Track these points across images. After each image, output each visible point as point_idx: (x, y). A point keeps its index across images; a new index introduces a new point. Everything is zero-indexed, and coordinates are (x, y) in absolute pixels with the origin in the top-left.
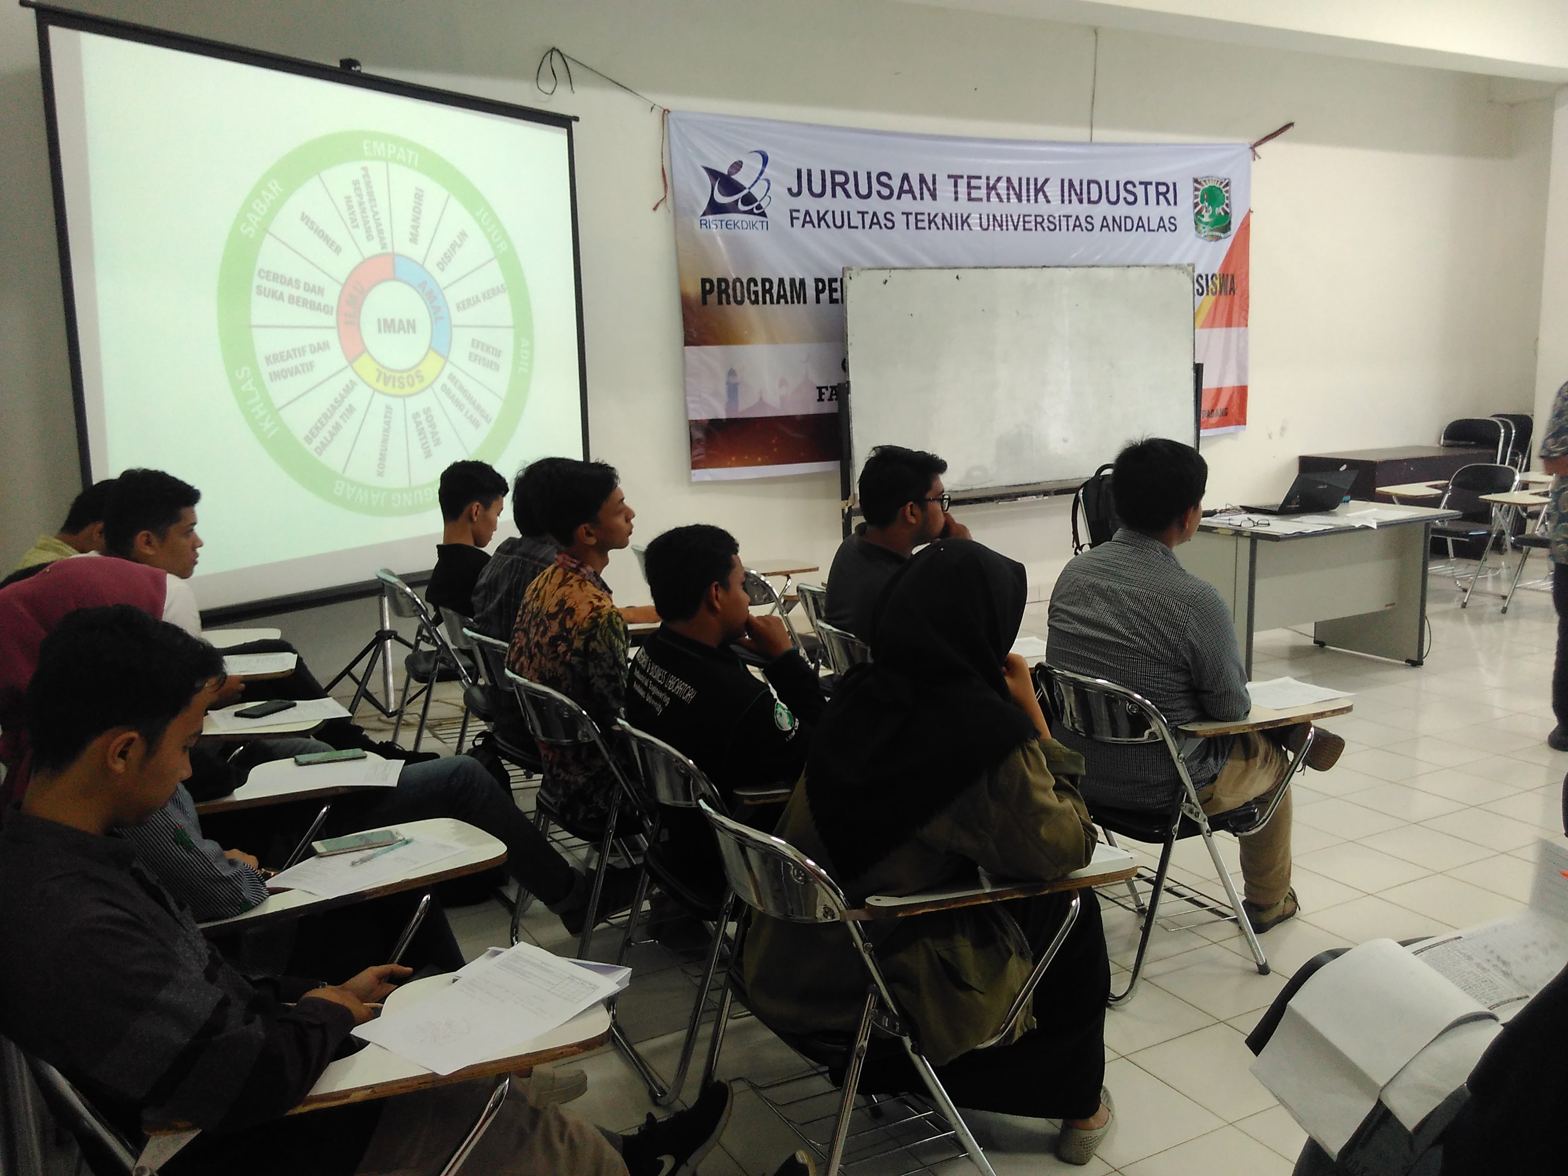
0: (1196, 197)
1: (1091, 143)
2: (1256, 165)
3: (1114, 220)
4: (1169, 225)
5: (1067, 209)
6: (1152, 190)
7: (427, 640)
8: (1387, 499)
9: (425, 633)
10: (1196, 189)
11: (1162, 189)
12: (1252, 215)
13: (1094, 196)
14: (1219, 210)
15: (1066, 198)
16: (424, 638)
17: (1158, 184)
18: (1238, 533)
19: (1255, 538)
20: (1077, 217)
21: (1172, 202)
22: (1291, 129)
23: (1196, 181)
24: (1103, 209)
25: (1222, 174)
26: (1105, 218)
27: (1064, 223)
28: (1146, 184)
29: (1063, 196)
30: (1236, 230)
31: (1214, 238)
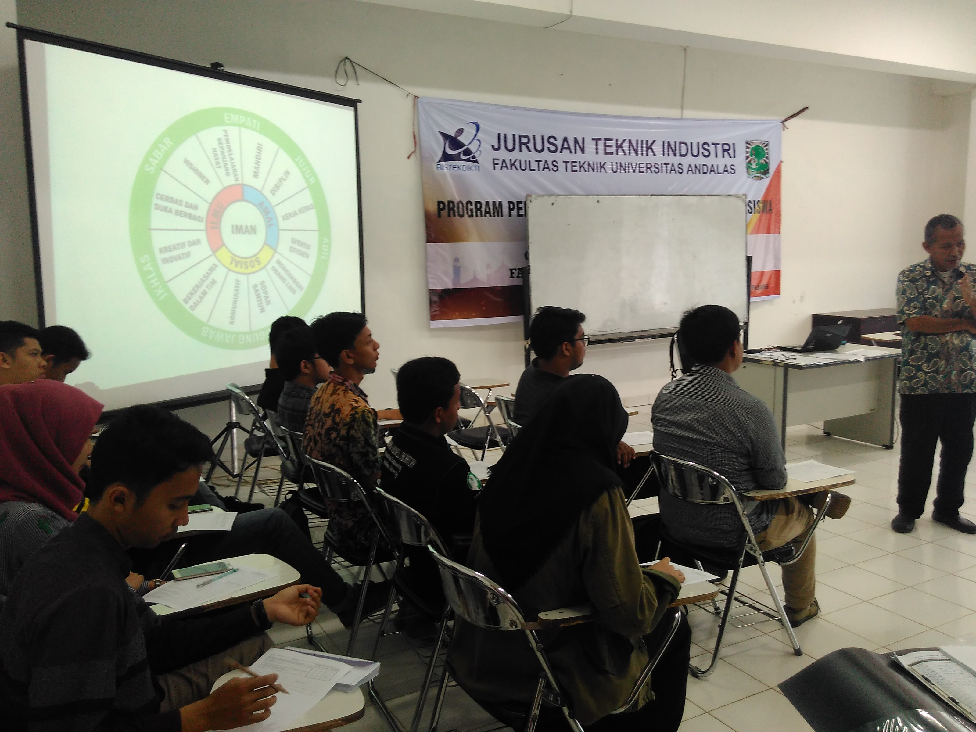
0: (747, 152)
1: (681, 119)
2: (785, 133)
3: (696, 167)
4: (731, 170)
5: (667, 160)
6: (719, 148)
7: (259, 429)
8: (868, 342)
9: (257, 424)
10: (748, 148)
11: (726, 147)
12: (783, 165)
13: (683, 152)
14: (762, 161)
15: (666, 153)
16: (257, 428)
17: (724, 144)
18: (776, 364)
19: (787, 367)
20: (673, 165)
21: (732, 155)
22: (806, 111)
23: (747, 143)
24: (688, 159)
25: (764, 138)
26: (690, 166)
27: (664, 168)
28: (716, 144)
29: (664, 151)
30: (772, 173)
31: (759, 178)
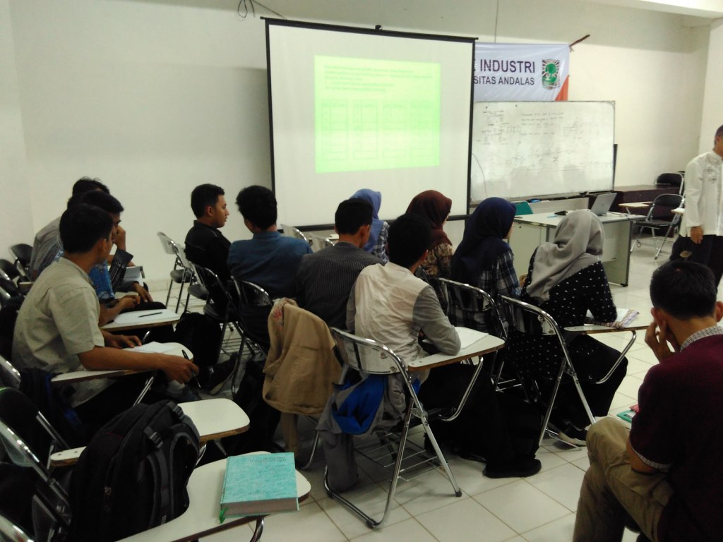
0: (543, 69)
1: (495, 43)
2: (572, 54)
3: (505, 79)
4: (530, 82)
5: (483, 74)
6: (523, 65)
10: (544, 65)
11: (528, 65)
12: (570, 78)
13: (496, 68)
14: (553, 75)
15: (483, 68)
17: (526, 63)
20: (488, 78)
21: (532, 70)
22: (588, 38)
23: (543, 61)
24: (500, 74)
25: (556, 58)
26: (501, 78)
27: (482, 80)
28: (521, 62)
30: (562, 84)
31: (551, 88)
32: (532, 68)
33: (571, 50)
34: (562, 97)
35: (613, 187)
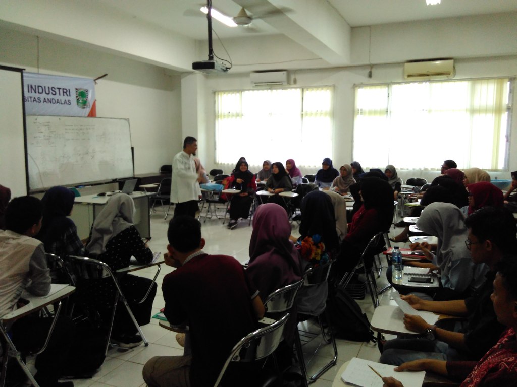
0: (77, 94)
4: (68, 103)
6: (61, 91)
11: (65, 91)
12: (97, 102)
13: (41, 91)
14: (85, 99)
15: (30, 91)
17: (63, 89)
18: (89, 204)
19: (94, 205)
20: (35, 98)
21: (69, 95)
22: (106, 76)
23: (76, 89)
24: (43, 96)
25: (85, 87)
26: (45, 99)
27: (30, 99)
28: (59, 89)
30: (91, 106)
31: (84, 108)
32: (68, 93)
33: (96, 82)
34: (92, 114)
35: (134, 175)
